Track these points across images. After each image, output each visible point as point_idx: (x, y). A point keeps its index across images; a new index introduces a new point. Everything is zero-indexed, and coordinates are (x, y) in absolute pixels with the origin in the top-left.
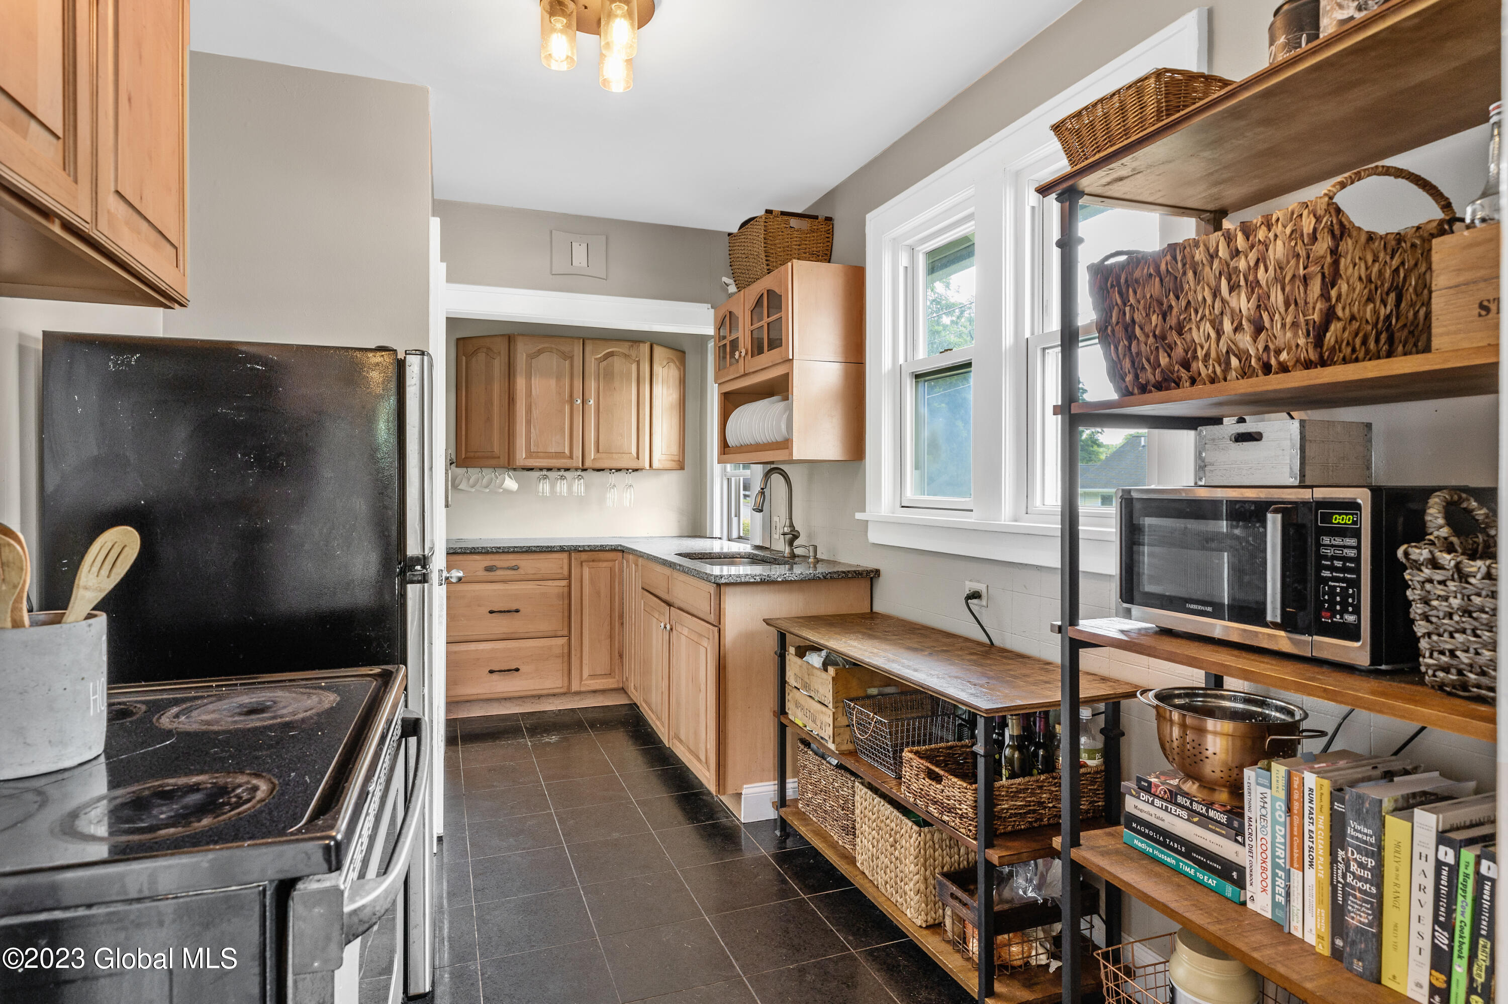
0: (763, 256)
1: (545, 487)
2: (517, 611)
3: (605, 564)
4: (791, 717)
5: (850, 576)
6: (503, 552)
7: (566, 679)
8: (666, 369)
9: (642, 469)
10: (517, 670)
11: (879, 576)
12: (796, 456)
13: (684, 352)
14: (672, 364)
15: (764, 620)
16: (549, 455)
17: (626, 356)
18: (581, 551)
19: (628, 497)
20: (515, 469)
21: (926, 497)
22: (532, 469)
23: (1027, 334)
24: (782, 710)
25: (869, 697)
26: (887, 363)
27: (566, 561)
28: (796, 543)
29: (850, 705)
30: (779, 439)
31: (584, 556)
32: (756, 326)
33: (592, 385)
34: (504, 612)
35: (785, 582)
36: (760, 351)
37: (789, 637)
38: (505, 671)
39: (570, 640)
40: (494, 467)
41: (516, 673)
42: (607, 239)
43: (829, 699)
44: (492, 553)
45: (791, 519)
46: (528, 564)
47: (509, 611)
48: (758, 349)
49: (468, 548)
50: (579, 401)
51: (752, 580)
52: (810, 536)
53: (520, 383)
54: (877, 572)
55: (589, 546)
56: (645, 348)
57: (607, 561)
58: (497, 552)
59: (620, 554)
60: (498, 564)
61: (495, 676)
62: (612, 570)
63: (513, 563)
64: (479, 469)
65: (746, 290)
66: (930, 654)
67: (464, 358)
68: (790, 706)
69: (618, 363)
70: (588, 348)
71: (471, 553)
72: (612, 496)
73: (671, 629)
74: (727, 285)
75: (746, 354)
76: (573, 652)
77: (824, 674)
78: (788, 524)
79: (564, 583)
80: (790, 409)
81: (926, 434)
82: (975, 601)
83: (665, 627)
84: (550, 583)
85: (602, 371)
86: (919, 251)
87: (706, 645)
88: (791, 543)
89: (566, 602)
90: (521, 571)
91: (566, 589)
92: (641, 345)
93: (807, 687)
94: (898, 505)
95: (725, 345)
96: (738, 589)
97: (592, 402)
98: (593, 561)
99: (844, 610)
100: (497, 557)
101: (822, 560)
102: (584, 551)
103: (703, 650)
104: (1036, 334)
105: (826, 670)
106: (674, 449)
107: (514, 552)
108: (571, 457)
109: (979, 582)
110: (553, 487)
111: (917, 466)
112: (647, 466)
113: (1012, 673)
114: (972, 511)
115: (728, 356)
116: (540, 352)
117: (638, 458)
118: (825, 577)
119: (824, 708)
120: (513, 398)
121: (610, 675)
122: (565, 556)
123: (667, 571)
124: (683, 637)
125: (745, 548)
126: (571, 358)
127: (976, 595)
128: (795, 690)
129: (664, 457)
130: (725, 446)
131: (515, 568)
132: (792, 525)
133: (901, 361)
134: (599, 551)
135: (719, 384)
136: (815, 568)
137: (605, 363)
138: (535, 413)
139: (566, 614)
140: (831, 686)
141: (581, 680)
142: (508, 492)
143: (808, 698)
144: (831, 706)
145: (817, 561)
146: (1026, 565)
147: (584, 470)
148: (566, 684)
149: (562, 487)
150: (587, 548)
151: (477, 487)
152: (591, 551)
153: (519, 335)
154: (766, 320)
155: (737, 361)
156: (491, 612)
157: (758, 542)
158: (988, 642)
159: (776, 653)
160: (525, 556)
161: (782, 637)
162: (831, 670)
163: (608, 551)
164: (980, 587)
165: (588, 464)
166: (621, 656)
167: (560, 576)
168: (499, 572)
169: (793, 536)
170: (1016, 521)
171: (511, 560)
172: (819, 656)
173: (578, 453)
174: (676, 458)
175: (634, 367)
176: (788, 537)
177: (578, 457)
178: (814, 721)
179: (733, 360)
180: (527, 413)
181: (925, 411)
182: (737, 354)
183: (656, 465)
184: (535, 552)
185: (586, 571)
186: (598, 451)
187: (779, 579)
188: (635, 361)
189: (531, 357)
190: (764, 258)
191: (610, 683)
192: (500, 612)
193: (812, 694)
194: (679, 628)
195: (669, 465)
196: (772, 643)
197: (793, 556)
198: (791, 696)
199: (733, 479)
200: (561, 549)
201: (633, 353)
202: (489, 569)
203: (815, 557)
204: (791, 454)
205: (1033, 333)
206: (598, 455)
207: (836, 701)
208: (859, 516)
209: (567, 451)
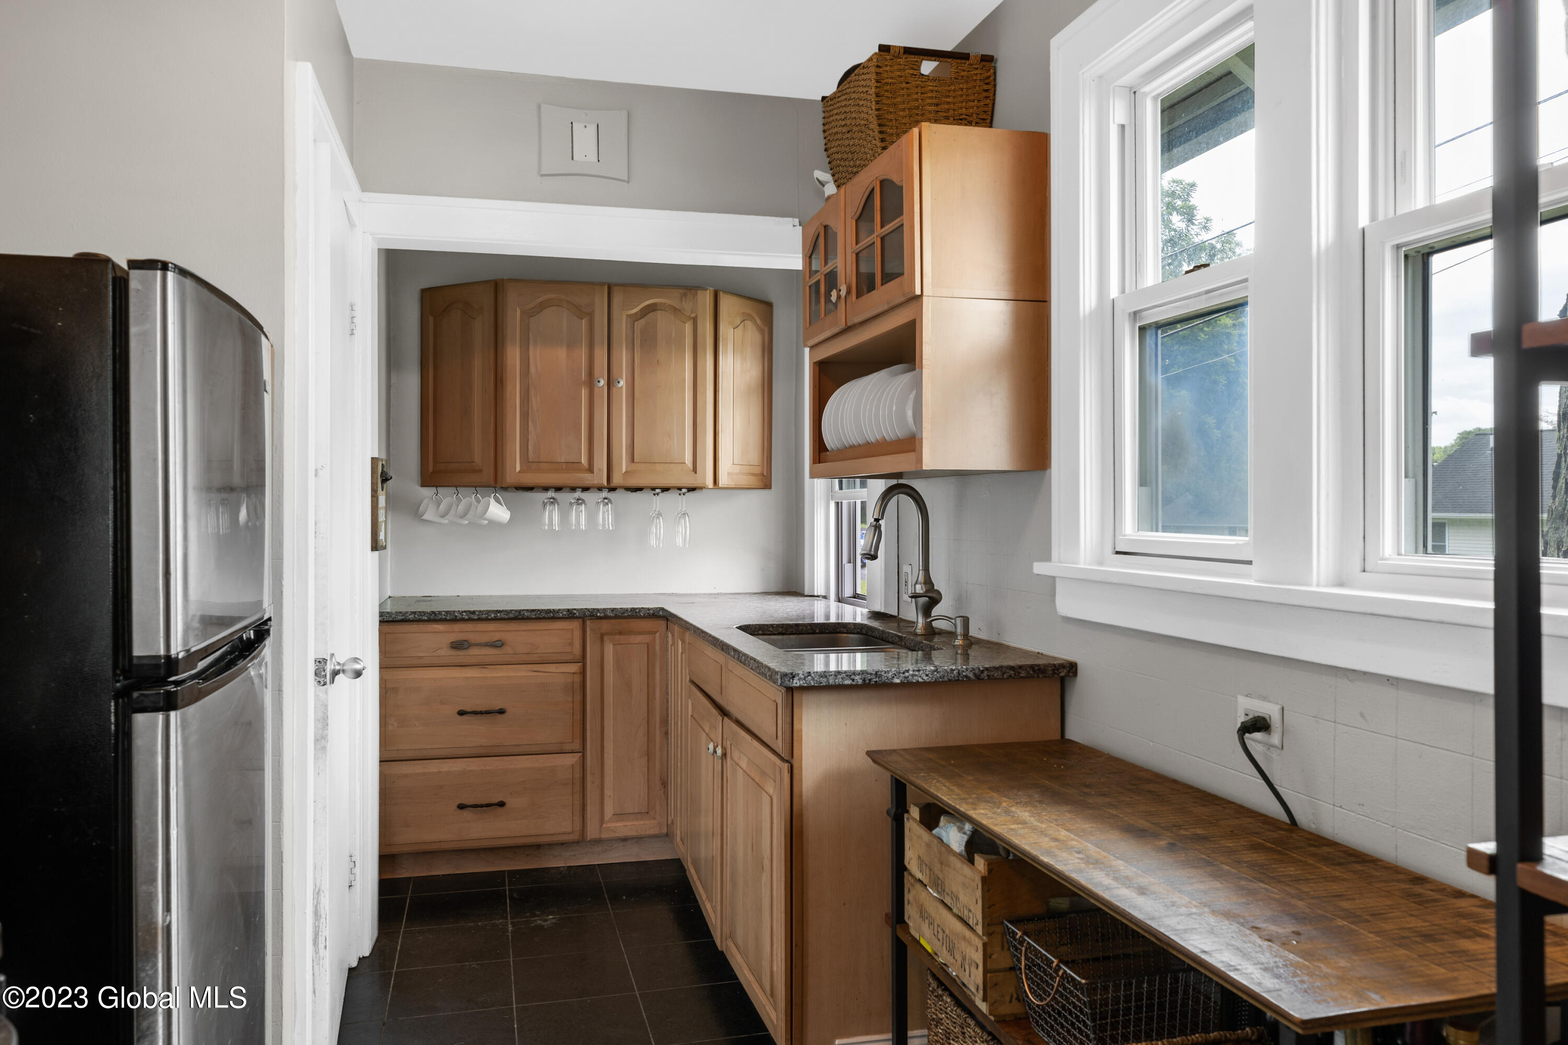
0: (874, 125)
1: (552, 516)
2: (501, 712)
3: (639, 639)
4: (913, 932)
5: (1023, 674)
6: (480, 619)
7: (578, 819)
8: (739, 331)
9: (701, 488)
10: (502, 804)
11: (1075, 674)
12: (928, 463)
13: (769, 305)
14: (749, 324)
15: (869, 753)
16: (556, 467)
17: (676, 311)
18: (600, 618)
19: (683, 531)
20: (505, 489)
21: (1161, 536)
22: (530, 489)
23: (1363, 220)
24: (898, 916)
25: (1053, 914)
26: (1088, 299)
27: (577, 634)
28: (936, 611)
29: (1014, 934)
30: (900, 433)
31: (605, 625)
32: (864, 243)
33: (622, 357)
34: (481, 713)
35: (908, 685)
36: (871, 287)
37: (910, 789)
38: (482, 806)
39: (584, 757)
40: (476, 486)
41: (500, 810)
42: (629, 115)
43: (976, 915)
44: (463, 620)
45: (926, 569)
46: (517, 636)
47: (488, 712)
48: (865, 284)
49: (424, 613)
50: (603, 382)
51: (848, 682)
52: (960, 600)
53: (513, 355)
54: (1072, 668)
55: (613, 610)
56: (706, 298)
57: (641, 633)
58: (470, 620)
59: (663, 623)
60: (472, 637)
61: (467, 814)
62: (649, 648)
63: (496, 637)
64: (453, 490)
65: (849, 185)
66: (1171, 847)
67: (431, 319)
68: (910, 912)
69: (663, 321)
70: (617, 300)
71: (429, 621)
72: (659, 528)
73: (724, 755)
74: (822, 184)
75: (849, 292)
76: (589, 778)
77: (966, 869)
78: (921, 578)
79: (574, 668)
80: (918, 385)
81: (1159, 422)
82: (1258, 735)
83: (715, 752)
84: (552, 668)
85: (637, 335)
86: (1145, 95)
87: (771, 791)
88: (927, 611)
89: (578, 698)
90: (507, 649)
91: (578, 678)
92: (699, 292)
93: (938, 884)
94: (1109, 550)
95: (818, 282)
96: (825, 697)
97: (622, 383)
98: (620, 633)
99: (1013, 735)
100: (469, 626)
101: (979, 642)
102: (606, 617)
103: (766, 800)
104: (1381, 217)
105: (971, 861)
106: (754, 456)
107: (496, 619)
108: (590, 469)
109: (1264, 698)
110: (564, 517)
111: (1144, 480)
112: (709, 482)
113: (1345, 905)
114: (1250, 563)
115: (822, 300)
116: (542, 307)
117: (695, 470)
118: (978, 677)
119: (968, 933)
120: (502, 379)
121: (646, 813)
122: (575, 625)
123: (719, 656)
124: (740, 772)
125: (856, 615)
126: (591, 316)
127: (1258, 725)
128: (918, 886)
129: (737, 469)
130: (820, 448)
131: (498, 645)
132: (928, 582)
133: (1114, 292)
134: (629, 617)
135: (812, 348)
136: (966, 656)
137: (642, 321)
138: (535, 401)
139: (578, 717)
140: (979, 893)
141: (602, 821)
142: (494, 524)
143: (941, 907)
144: (979, 929)
145: (970, 642)
146: (1365, 673)
147: (612, 489)
148: (578, 827)
149: (580, 517)
150: (609, 614)
151: (450, 517)
152: (616, 617)
153: (510, 280)
154: (879, 231)
155: (836, 305)
156: (461, 713)
157: (879, 607)
158: (1284, 817)
159: (888, 813)
160: (513, 626)
161: (900, 789)
162: (980, 863)
163: (644, 617)
164: (1269, 709)
165: (617, 480)
166: (665, 784)
167: (568, 657)
168: (474, 651)
169: (932, 599)
170: (1341, 584)
171: (492, 631)
172: (961, 829)
173: (601, 463)
174: (758, 470)
175: (688, 327)
176: (922, 600)
177: (600, 470)
178: (951, 951)
179: (831, 306)
180: (522, 401)
181: (1158, 380)
182: (834, 294)
183: (723, 480)
184: (528, 619)
185: (609, 649)
186: (633, 460)
187: (897, 681)
188: (689, 318)
189: (528, 314)
190: (877, 129)
191: (647, 826)
192: (475, 713)
193: (948, 900)
194: (736, 755)
195: (744, 481)
196: (883, 796)
197: (931, 632)
198: (912, 893)
199: (845, 502)
200: (570, 615)
201: (687, 306)
202: (457, 646)
203: (966, 635)
204: (920, 460)
205: (1373, 217)
206: (634, 467)
207: (990, 922)
208: (1040, 568)
209: (584, 460)
